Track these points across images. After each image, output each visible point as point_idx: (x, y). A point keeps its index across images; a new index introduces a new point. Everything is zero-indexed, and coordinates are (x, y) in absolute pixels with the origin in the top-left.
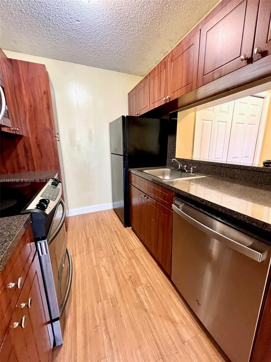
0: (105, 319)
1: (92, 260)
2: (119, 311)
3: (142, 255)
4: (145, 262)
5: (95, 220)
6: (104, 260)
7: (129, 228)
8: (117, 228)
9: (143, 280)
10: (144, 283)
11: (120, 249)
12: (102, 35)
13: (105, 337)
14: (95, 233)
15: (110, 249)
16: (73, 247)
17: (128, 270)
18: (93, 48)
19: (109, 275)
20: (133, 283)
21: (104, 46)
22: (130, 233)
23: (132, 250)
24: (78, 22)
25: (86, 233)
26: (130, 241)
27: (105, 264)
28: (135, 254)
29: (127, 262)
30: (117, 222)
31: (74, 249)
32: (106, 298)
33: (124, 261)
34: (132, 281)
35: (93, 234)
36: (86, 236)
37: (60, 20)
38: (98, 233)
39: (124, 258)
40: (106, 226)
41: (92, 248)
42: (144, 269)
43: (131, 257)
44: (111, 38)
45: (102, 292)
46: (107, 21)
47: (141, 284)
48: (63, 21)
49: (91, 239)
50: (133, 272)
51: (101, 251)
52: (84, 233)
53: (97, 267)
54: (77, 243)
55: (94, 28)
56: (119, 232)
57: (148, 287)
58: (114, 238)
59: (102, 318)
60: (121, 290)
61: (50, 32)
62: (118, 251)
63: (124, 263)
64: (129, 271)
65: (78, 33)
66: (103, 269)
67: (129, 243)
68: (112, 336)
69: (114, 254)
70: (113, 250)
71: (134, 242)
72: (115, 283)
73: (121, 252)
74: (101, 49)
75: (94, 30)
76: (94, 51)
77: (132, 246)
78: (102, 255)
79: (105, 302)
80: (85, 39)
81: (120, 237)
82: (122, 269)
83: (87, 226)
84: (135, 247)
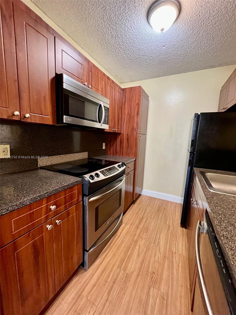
0: (114, 283)
1: (135, 234)
2: (126, 288)
3: (180, 264)
4: (178, 273)
5: (158, 206)
6: (143, 242)
7: (185, 229)
8: (173, 224)
9: (163, 288)
10: (162, 291)
11: (162, 243)
12: (187, 45)
13: (106, 294)
14: (151, 216)
15: (154, 237)
16: (130, 217)
17: (156, 265)
18: (181, 59)
19: (138, 256)
20: (152, 280)
21: (190, 53)
22: (183, 235)
23: (172, 252)
24: (164, 47)
25: (144, 213)
26: (177, 243)
27: (141, 245)
28: (172, 257)
29: (159, 258)
30: (176, 218)
31: (130, 219)
32: (125, 270)
33: (158, 255)
34: (152, 278)
35: (149, 217)
36: (144, 215)
37: (152, 52)
38: (154, 218)
39: (160, 253)
40: (163, 216)
41: (141, 226)
42: (172, 279)
43: (167, 257)
44: (196, 43)
45: (126, 263)
46: (188, 33)
47: (159, 289)
48: (154, 52)
49: (145, 220)
50: (160, 272)
51: (145, 233)
52: (143, 211)
53: (135, 242)
54: (134, 216)
55: (177, 44)
56: (171, 227)
57: (163, 298)
58: (163, 230)
59: (113, 280)
60: (138, 275)
61: (147, 63)
62: (159, 243)
63: (157, 257)
64: (156, 267)
65: (166, 54)
66: (137, 247)
67: (175, 244)
68: (110, 299)
69: (154, 243)
70: (155, 238)
71: (180, 245)
72: (138, 265)
73: (161, 246)
74: (188, 56)
75: (178, 46)
76: (182, 61)
77: (176, 248)
78: (144, 236)
79: (122, 272)
80: (172, 56)
81: (170, 232)
82: (152, 260)
83: (149, 207)
84: (178, 251)
